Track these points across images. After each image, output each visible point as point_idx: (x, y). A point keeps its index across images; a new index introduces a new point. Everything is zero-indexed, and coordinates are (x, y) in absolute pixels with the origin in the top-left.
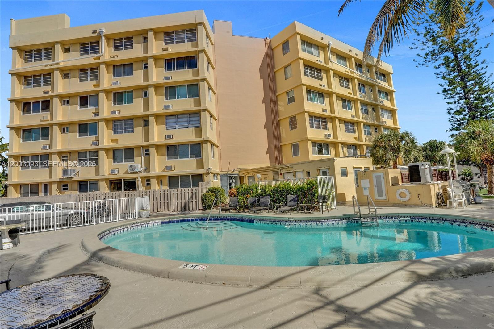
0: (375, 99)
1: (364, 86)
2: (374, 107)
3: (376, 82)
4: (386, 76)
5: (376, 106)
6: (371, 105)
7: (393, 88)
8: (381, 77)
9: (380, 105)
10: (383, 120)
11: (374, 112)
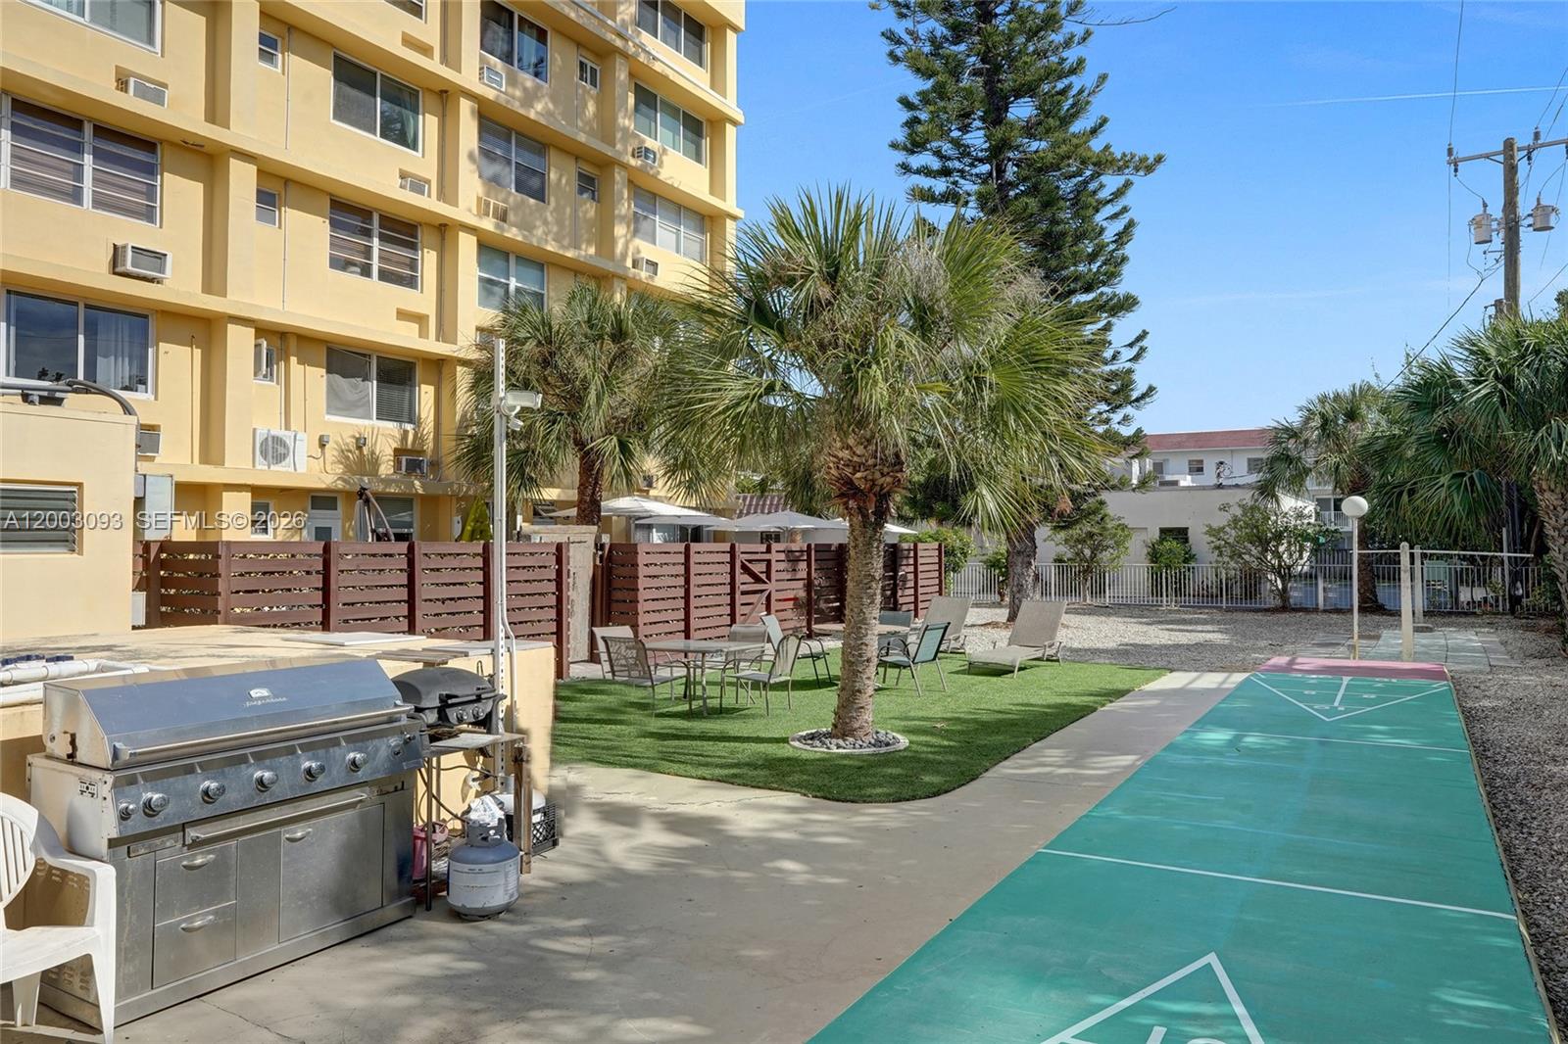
0: (606, 128)
1: (541, 36)
2: (589, 170)
3: (619, 35)
4: (708, 34)
5: (607, 164)
6: (575, 153)
7: (728, 104)
8: (678, 33)
9: (625, 166)
10: (642, 255)
11: (585, 196)
